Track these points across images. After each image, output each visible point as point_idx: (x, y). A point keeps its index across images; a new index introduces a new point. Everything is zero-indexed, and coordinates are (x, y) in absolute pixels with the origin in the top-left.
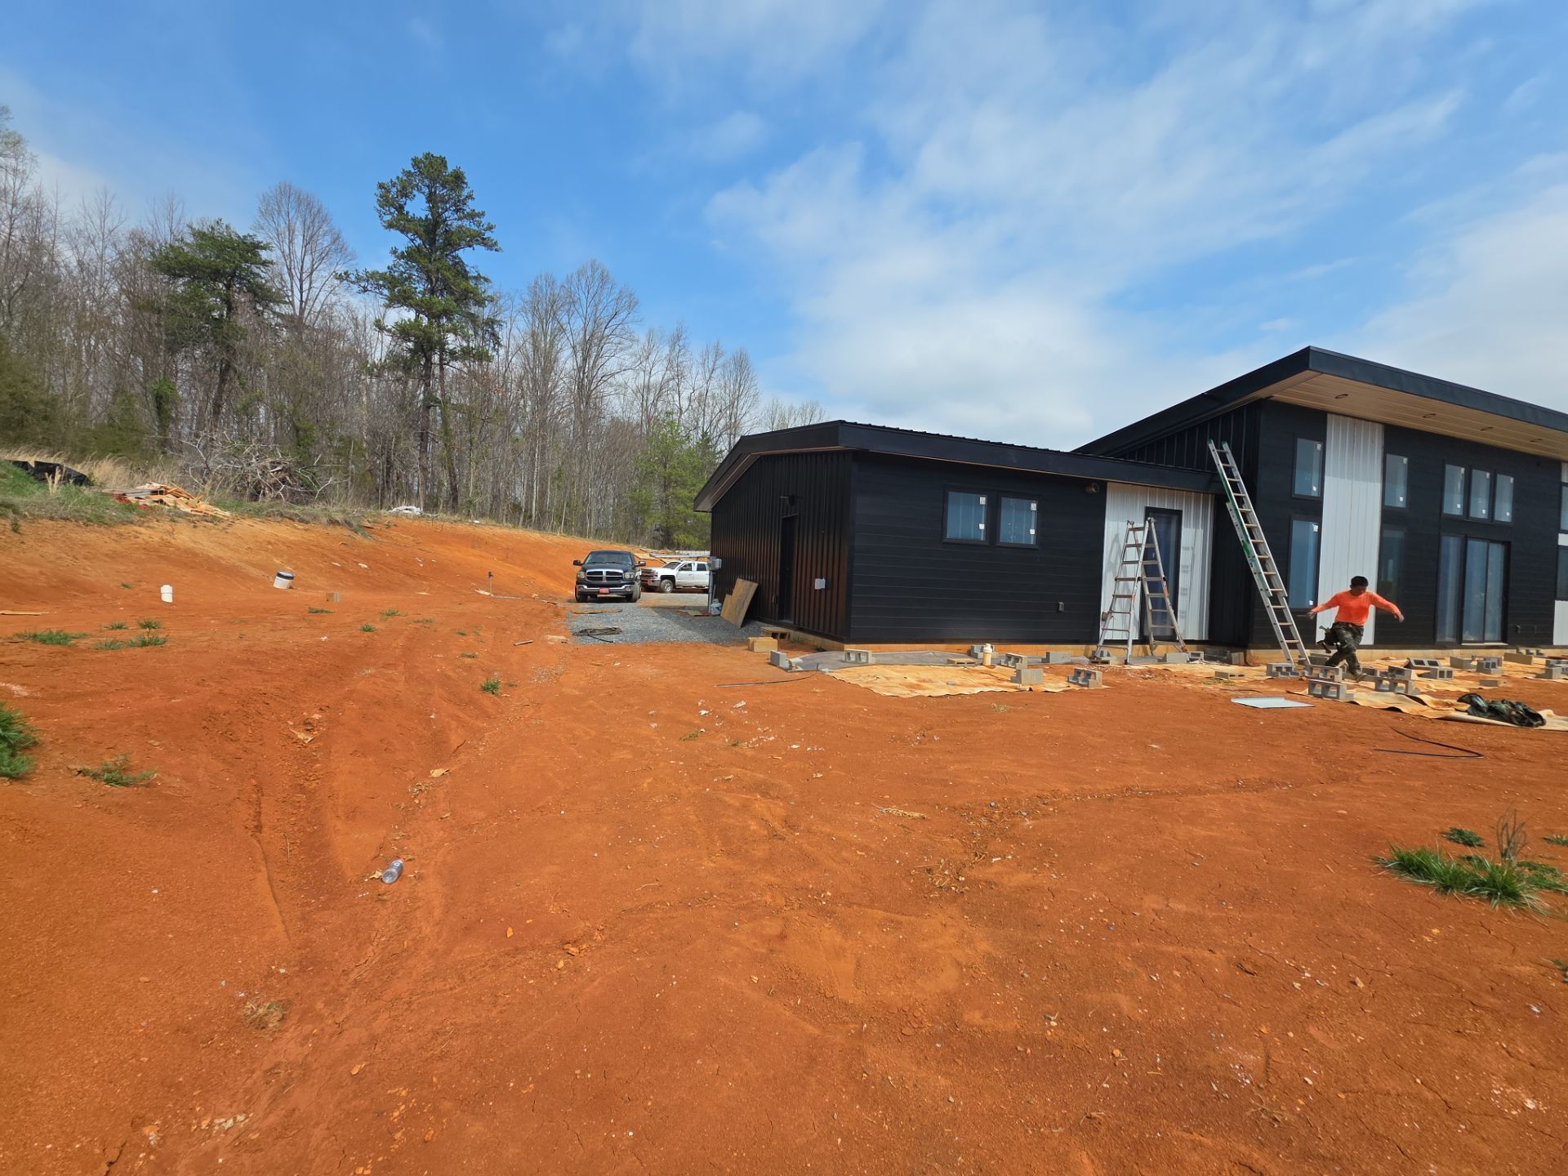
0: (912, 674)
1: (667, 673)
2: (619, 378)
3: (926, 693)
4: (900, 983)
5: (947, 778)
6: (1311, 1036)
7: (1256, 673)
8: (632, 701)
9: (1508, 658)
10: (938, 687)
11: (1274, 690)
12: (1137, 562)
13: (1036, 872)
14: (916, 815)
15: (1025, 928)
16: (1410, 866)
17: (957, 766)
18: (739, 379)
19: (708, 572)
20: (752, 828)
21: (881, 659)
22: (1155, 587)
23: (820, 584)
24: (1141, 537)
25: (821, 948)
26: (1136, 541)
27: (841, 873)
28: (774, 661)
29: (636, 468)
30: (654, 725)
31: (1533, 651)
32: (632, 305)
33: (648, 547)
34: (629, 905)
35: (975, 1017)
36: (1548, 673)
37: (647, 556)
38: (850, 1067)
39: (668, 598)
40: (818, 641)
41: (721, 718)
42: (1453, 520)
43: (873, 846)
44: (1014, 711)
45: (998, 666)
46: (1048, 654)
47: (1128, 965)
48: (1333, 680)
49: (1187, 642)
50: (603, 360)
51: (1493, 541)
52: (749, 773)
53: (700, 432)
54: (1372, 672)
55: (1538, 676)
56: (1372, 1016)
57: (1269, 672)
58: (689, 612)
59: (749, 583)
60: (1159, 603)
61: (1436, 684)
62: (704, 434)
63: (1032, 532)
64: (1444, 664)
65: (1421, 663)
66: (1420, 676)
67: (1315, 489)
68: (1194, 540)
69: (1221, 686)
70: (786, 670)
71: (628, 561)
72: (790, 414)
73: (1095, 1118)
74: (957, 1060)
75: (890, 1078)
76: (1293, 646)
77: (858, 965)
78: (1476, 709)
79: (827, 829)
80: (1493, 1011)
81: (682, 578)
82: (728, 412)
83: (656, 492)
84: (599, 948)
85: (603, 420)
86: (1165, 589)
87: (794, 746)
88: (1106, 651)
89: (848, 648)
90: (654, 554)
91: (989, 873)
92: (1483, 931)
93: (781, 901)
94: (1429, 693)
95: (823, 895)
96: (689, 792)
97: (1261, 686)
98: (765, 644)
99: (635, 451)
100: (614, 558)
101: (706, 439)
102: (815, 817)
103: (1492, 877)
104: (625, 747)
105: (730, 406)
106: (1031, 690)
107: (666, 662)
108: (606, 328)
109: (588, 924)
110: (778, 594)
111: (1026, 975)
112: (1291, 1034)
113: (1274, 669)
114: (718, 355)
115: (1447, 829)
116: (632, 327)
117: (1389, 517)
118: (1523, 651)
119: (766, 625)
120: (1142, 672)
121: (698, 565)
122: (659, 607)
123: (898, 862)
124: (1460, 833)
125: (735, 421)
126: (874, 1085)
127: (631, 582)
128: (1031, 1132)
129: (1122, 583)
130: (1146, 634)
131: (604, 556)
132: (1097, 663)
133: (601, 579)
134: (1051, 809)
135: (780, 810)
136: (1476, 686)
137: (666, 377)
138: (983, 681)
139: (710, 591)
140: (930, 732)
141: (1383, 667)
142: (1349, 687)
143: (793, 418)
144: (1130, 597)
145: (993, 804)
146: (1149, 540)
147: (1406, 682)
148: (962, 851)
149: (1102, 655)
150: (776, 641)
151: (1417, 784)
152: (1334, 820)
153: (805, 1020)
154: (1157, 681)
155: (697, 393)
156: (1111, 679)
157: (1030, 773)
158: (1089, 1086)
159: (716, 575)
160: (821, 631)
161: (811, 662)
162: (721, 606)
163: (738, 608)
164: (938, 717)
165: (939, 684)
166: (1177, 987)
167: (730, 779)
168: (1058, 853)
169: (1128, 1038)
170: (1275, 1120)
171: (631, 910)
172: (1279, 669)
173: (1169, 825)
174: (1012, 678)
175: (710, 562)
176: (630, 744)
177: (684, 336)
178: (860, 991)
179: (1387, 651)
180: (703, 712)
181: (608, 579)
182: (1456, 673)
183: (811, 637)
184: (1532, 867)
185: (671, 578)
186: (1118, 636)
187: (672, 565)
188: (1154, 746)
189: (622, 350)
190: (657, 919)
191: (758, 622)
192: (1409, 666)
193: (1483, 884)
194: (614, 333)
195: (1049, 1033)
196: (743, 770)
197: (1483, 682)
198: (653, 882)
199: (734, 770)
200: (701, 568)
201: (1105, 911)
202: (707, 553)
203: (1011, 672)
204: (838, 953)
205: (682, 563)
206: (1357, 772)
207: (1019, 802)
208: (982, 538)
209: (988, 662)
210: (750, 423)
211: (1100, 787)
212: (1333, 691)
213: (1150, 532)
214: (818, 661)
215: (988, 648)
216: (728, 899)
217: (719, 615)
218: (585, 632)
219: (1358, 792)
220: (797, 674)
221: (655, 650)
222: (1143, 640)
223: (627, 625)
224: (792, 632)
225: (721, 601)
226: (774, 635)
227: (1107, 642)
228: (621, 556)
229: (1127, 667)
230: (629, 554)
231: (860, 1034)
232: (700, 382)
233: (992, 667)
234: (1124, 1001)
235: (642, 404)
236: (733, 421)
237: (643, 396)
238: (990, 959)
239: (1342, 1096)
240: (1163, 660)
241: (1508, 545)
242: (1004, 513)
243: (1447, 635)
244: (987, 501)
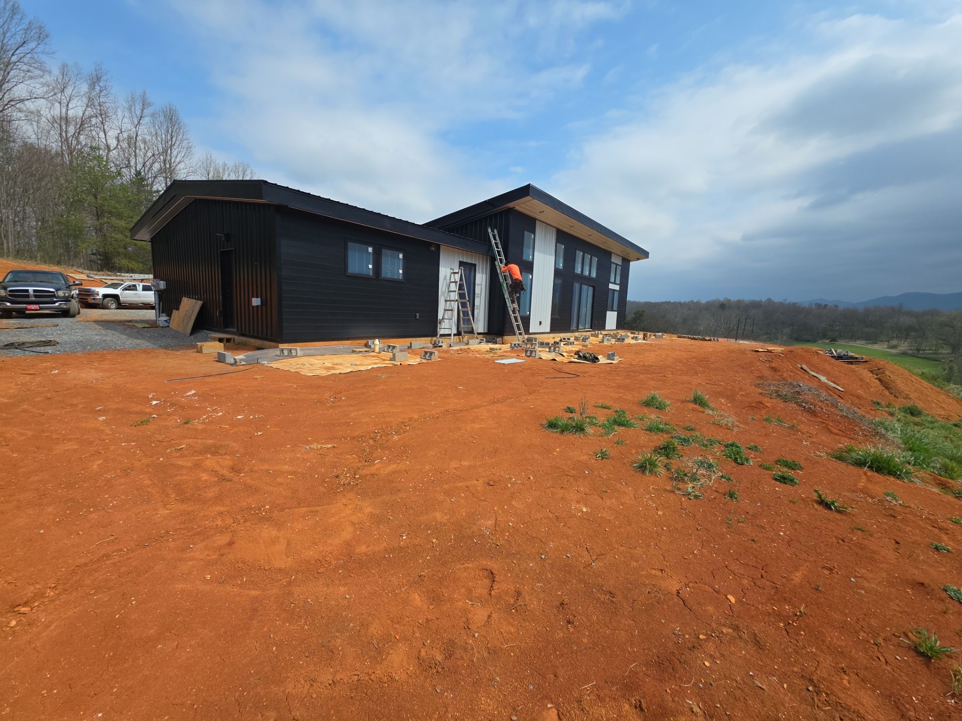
0: (328, 361)
1: (114, 375)
2: (30, 105)
3: (337, 372)
4: (317, 545)
5: (349, 421)
6: (513, 505)
7: (506, 347)
8: (75, 401)
9: (592, 335)
10: (346, 367)
11: (513, 355)
12: (455, 291)
13: (398, 463)
14: (330, 446)
15: (392, 494)
16: (552, 425)
17: (356, 413)
18: (170, 131)
19: (153, 292)
20: (203, 479)
21: (307, 352)
22: (464, 305)
23: (256, 302)
24: (457, 277)
25: (261, 541)
26: (455, 280)
27: (276, 492)
28: (221, 359)
29: (60, 196)
30: (101, 418)
31: (599, 332)
32: (42, 36)
33: (84, 269)
34: (83, 560)
35: (363, 549)
36: (603, 341)
37: (83, 277)
38: (282, 604)
39: (113, 314)
40: (258, 342)
41: (172, 405)
42: (578, 275)
43: (300, 470)
44: (391, 377)
45: (383, 352)
46: (411, 343)
47: (441, 497)
48: (534, 349)
49: (479, 334)
50: (10, 85)
51: (590, 286)
52: (200, 441)
53: (133, 171)
54: (548, 344)
55: (600, 342)
56: (535, 490)
57: (511, 347)
58: (136, 324)
59: (194, 301)
60: (466, 314)
61: (569, 348)
62: (138, 173)
63: (401, 271)
64: (572, 339)
65: (564, 339)
66: (564, 345)
67: (531, 257)
68: (481, 279)
69: (491, 355)
70: (232, 365)
71: (61, 280)
72: (224, 170)
73: (422, 575)
74: (351, 575)
75: (309, 600)
76: (520, 334)
77: (289, 544)
78: (580, 357)
79: (266, 467)
80: (573, 476)
81: (127, 296)
82: (162, 157)
83: (89, 221)
84: (52, 601)
85: (12, 144)
86: (468, 306)
87: (239, 417)
88: (441, 340)
89: (281, 346)
90: (92, 276)
91: (373, 469)
92: (573, 446)
93: (229, 521)
94: (566, 352)
95: (263, 509)
96: (143, 464)
97: (508, 354)
98: (212, 347)
99: (57, 179)
100: (42, 277)
101: (139, 180)
102: (256, 461)
103: (577, 424)
104: (70, 440)
105: (163, 152)
106: (401, 364)
107: (113, 366)
108: (13, 55)
110: (221, 309)
111: (391, 518)
112: (506, 507)
113: (513, 345)
114: (145, 105)
115: (565, 408)
116: (44, 58)
117: (557, 273)
118: (596, 332)
119: (213, 333)
120: (458, 350)
121: (143, 286)
122: (102, 321)
123: (316, 476)
124: (569, 408)
125: (170, 167)
126: (298, 608)
127: (67, 299)
128: (390, 595)
129: (448, 303)
130: (460, 330)
131: (30, 275)
132: (436, 347)
133: (28, 296)
134: (408, 428)
135: (227, 461)
136: (581, 347)
137: (87, 113)
138: (374, 362)
139: (157, 307)
140: (339, 395)
141: (551, 341)
142: (540, 351)
143: (227, 173)
144: (452, 310)
145: (376, 431)
146: (461, 279)
147: (559, 348)
148: (358, 461)
149: (439, 343)
150: (222, 344)
151: (558, 390)
152: (528, 411)
153: (249, 589)
154: (464, 355)
155: (125, 135)
156: (443, 355)
157: (398, 411)
158: (421, 561)
159: (160, 294)
160: (256, 335)
161: (252, 358)
162: (170, 319)
163: (185, 321)
164: (345, 385)
165: (346, 366)
166: (462, 501)
167: (182, 448)
168: (411, 450)
169: (440, 532)
170: (497, 545)
171: (86, 564)
172: (515, 345)
173: (464, 425)
174: (390, 358)
175: (155, 284)
176: (75, 437)
177: (104, 78)
178: (290, 559)
179: (554, 334)
180: (154, 403)
181: (35, 296)
182: (575, 343)
183: (252, 341)
184: (590, 418)
185: (116, 297)
186: (447, 332)
187: (115, 286)
188: (460, 387)
189: (31, 78)
190: (114, 564)
191: (205, 331)
192: (561, 341)
193: (574, 427)
194: (22, 60)
195: (402, 543)
196: (194, 440)
197: (584, 346)
198: (108, 537)
199: (186, 441)
200: (145, 288)
201: (432, 474)
202: (151, 276)
203: (390, 355)
204: (274, 541)
205: (126, 284)
206: (539, 388)
207: (391, 427)
208: (371, 274)
209: (377, 349)
210: (185, 171)
211: (434, 412)
212: (534, 353)
213: (461, 275)
214: (258, 357)
215: (377, 341)
216: (182, 532)
217: (168, 327)
218: (10, 346)
219: (538, 397)
220: (241, 367)
221: (100, 357)
222: (459, 334)
223: (65, 338)
224: (236, 337)
225: (169, 315)
226: (221, 340)
227: (442, 335)
228: (50, 276)
229: (451, 348)
230: (61, 274)
231: (290, 583)
232: (127, 125)
233: (379, 353)
234: (438, 515)
235: (61, 134)
236: (168, 166)
237: (60, 126)
238: (372, 515)
239: (522, 526)
240: (467, 344)
241: (594, 287)
242: (384, 259)
243: (574, 327)
244: (374, 250)
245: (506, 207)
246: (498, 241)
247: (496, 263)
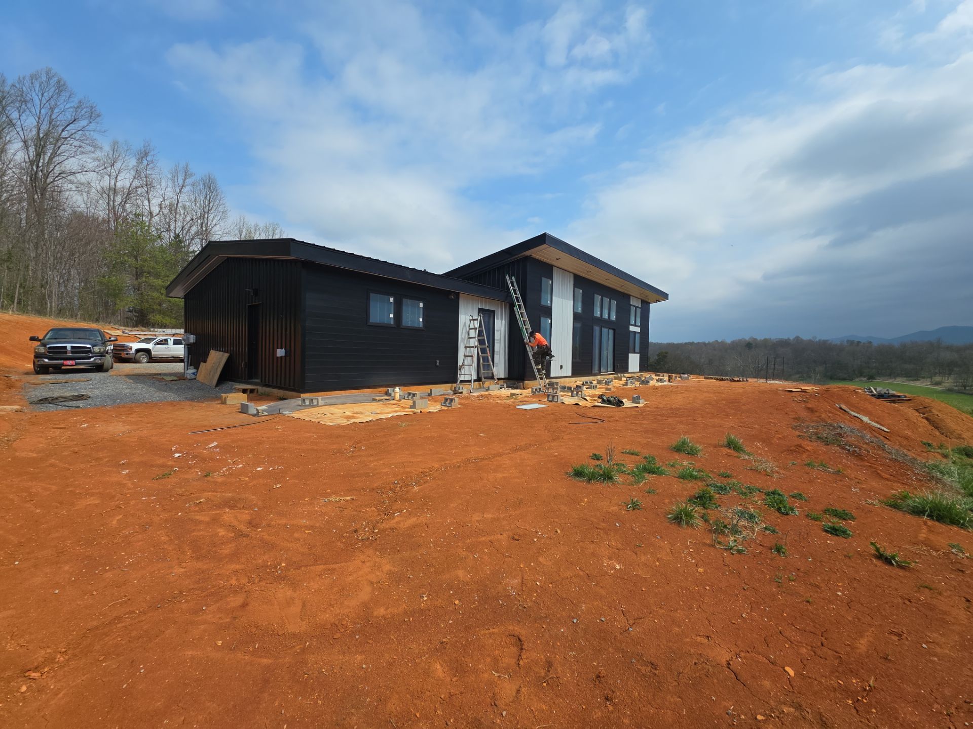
0: (349, 410)
1: (141, 428)
2: (81, 177)
3: (358, 421)
4: (333, 607)
5: (369, 471)
6: (540, 562)
7: (527, 392)
8: (101, 455)
9: (615, 378)
10: (366, 416)
11: (534, 400)
12: (475, 338)
13: (419, 516)
14: (348, 498)
15: (412, 549)
16: (578, 474)
17: (375, 463)
18: (208, 197)
19: (183, 346)
20: (220, 534)
21: (327, 401)
22: (483, 351)
23: (280, 353)
24: (477, 324)
25: (276, 603)
26: (474, 326)
27: (293, 548)
28: (244, 409)
29: (104, 258)
30: (124, 472)
31: (622, 375)
32: (93, 115)
33: (120, 325)
34: (95, 624)
35: (381, 611)
36: (626, 384)
37: (119, 333)
38: (295, 674)
39: (144, 367)
40: (281, 393)
41: (195, 457)
42: (597, 318)
43: (317, 525)
44: (411, 425)
45: (403, 400)
46: (431, 390)
47: (463, 554)
48: (556, 393)
49: (499, 379)
50: (61, 159)
51: (611, 329)
52: (219, 495)
53: (172, 234)
54: (570, 388)
55: (624, 385)
56: (563, 544)
57: (532, 392)
58: (165, 377)
59: (221, 353)
60: (486, 359)
61: (592, 392)
62: (177, 236)
63: (421, 320)
64: (595, 383)
65: (587, 382)
66: (586, 388)
67: (549, 302)
68: (501, 326)
69: (512, 400)
70: (254, 415)
71: (98, 337)
72: (255, 230)
73: (445, 642)
74: (369, 641)
75: (324, 670)
76: (541, 378)
77: (304, 605)
78: (603, 401)
79: (284, 521)
80: (603, 529)
81: (158, 350)
82: (199, 221)
83: (128, 280)
84: (61, 667)
85: (62, 213)
86: (488, 352)
87: (259, 469)
88: (461, 386)
89: (303, 396)
90: (127, 332)
91: (392, 523)
92: (601, 496)
93: (244, 580)
94: (589, 396)
95: (279, 567)
96: (161, 519)
97: (529, 399)
98: (236, 398)
99: (102, 243)
100: (82, 334)
101: (178, 241)
102: (274, 515)
103: (604, 472)
104: (92, 495)
105: (201, 217)
106: (421, 412)
107: (140, 419)
108: (63, 130)
109: (49, 651)
110: (247, 361)
111: (411, 577)
112: (532, 564)
113: (534, 390)
114: (187, 175)
115: (591, 455)
116: (95, 135)
117: (576, 317)
118: (619, 375)
119: (238, 384)
120: (478, 397)
121: (174, 340)
122: (133, 375)
123: (334, 531)
124: (595, 455)
125: (206, 229)
126: (312, 679)
127: (102, 355)
128: (410, 665)
129: (468, 349)
130: (480, 376)
131: (68, 333)
132: (456, 393)
133: (65, 352)
134: (428, 478)
135: (245, 515)
136: (604, 391)
137: (134, 184)
138: (393, 410)
139: (186, 360)
140: (359, 445)
141: (574, 385)
142: (562, 396)
143: (258, 233)
144: (472, 356)
145: (396, 482)
146: (480, 326)
147: (581, 392)
148: (377, 514)
149: (459, 389)
150: (246, 395)
151: (583, 436)
152: (553, 458)
153: (261, 657)
154: (485, 401)
155: (167, 202)
156: (463, 401)
157: (418, 460)
158: (443, 625)
159: (190, 348)
160: (283, 386)
161: (275, 408)
162: (197, 372)
163: (212, 373)
164: (365, 435)
165: (366, 414)
166: (486, 557)
167: (201, 502)
168: (431, 502)
169: (462, 593)
170: (525, 607)
171: (97, 628)
172: (536, 389)
173: (486, 475)
174: (410, 406)
175: (185, 338)
176: (97, 491)
177: (152, 153)
178: (304, 622)
179: (576, 378)
180: (177, 455)
181: (72, 352)
182: (598, 386)
183: (275, 391)
184: (617, 465)
185: (148, 351)
186: (467, 378)
187: (147, 341)
188: (481, 435)
189: (83, 153)
190: (125, 627)
191: (230, 382)
192: (583, 384)
193: (602, 475)
194: (73, 136)
195: (422, 605)
196: (213, 493)
197: (607, 389)
198: (122, 598)
199: (206, 494)
200: (176, 342)
201: (454, 528)
202: (182, 331)
203: (411, 403)
204: (289, 602)
205: (158, 338)
206: (563, 434)
207: (411, 478)
208: (392, 323)
209: (397, 397)
210: (220, 233)
211: (455, 461)
212: (556, 398)
213: (480, 321)
214: (280, 407)
215: (397, 389)
216: (196, 592)
217: (195, 379)
218: (44, 401)
219: (562, 444)
220: (263, 417)
221: (128, 411)
222: (479, 380)
223: (97, 392)
224: (260, 388)
225: (197, 368)
226: (244, 391)
227: (462, 382)
228: (88, 333)
229: (471, 394)
230: (98, 331)
231: (304, 650)
232: (170, 194)
233: (400, 400)
234: (461, 573)
235: (108, 203)
236: (204, 229)
237: (109, 196)
238: (390, 574)
239: (551, 586)
240: (488, 389)
241: (614, 330)
242: (404, 308)
243: (596, 370)
244: (394, 300)
245: (523, 255)
246: (516, 287)
247: (515, 308)
